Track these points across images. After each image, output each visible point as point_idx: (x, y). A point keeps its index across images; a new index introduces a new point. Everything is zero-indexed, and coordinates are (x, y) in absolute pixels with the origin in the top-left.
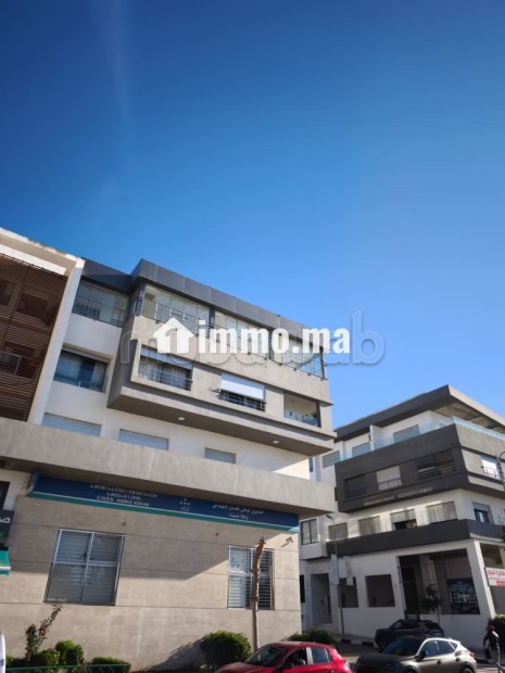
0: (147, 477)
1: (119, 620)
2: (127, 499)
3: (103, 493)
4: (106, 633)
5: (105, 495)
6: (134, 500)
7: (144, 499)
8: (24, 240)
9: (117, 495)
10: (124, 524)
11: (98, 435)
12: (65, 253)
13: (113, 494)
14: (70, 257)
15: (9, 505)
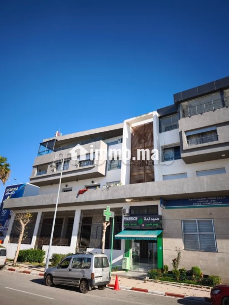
0: (205, 190)
1: (222, 259)
2: (208, 202)
3: (196, 202)
4: (217, 265)
5: (197, 203)
6: (212, 202)
7: (218, 201)
8: (135, 118)
9: (203, 201)
10: (211, 214)
11: (187, 177)
12: (148, 113)
13: (200, 201)
14: (150, 113)
15: (160, 213)
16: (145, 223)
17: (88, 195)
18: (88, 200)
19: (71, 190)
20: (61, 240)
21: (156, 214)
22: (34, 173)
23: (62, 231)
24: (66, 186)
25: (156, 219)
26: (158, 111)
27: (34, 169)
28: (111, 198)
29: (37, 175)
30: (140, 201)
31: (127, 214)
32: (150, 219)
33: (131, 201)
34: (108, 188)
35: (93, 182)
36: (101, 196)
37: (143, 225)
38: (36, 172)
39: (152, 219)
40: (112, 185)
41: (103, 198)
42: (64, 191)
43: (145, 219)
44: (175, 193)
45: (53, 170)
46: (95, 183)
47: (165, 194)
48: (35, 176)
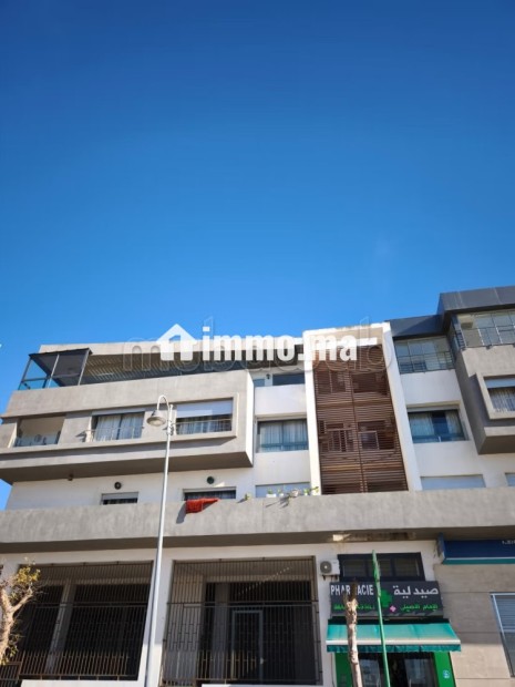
12: (370, 323)
14: (374, 326)
15: (429, 575)
16: (398, 601)
17: (219, 517)
18: (218, 531)
19: (134, 500)
20: (51, 660)
21: (418, 578)
22: (7, 438)
23: (58, 627)
24: (118, 486)
25: (428, 593)
26: (394, 324)
27: (8, 426)
28: (299, 529)
29: (16, 445)
30: (369, 540)
31: (336, 576)
32: (413, 591)
33: (344, 541)
34: (285, 499)
35: (210, 480)
36: (264, 522)
37: (393, 609)
38: (14, 436)
39: (417, 593)
40: (296, 494)
41: (271, 529)
42: (106, 502)
43: (397, 592)
44: (489, 524)
45: (83, 435)
46: (220, 485)
47: (459, 525)
48: (10, 448)
